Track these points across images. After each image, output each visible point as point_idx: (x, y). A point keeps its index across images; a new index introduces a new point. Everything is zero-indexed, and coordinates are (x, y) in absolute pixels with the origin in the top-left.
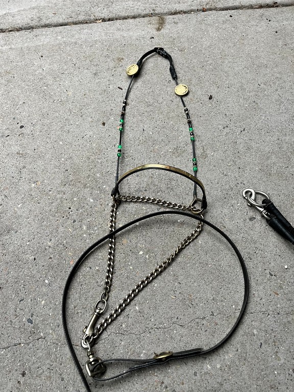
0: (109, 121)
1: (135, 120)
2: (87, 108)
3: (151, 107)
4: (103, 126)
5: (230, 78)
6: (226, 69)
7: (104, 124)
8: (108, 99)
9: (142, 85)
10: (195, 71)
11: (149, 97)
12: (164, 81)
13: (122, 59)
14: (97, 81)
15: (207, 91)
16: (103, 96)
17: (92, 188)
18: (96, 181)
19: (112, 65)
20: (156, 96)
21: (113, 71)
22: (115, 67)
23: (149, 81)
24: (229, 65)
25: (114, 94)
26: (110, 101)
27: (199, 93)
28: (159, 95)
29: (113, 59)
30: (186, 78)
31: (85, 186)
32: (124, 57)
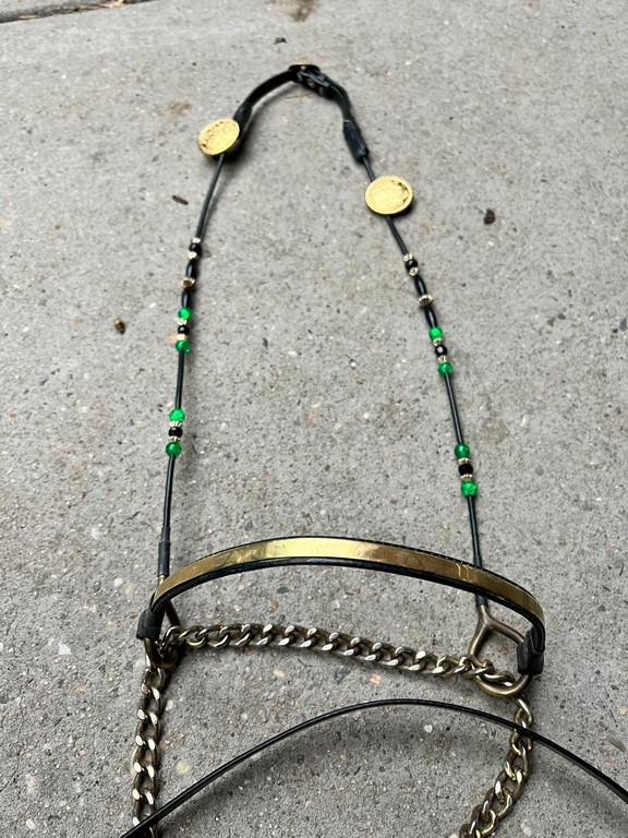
0: (142, 314)
1: (233, 308)
2: (65, 272)
3: (289, 260)
4: (119, 336)
5: (544, 150)
6: (528, 124)
7: (121, 327)
8: (137, 239)
9: (255, 187)
10: (426, 133)
11: (282, 226)
12: (326, 170)
13: (187, 106)
14: (102, 179)
15: (473, 198)
16: (120, 227)
17: (70, 593)
18: (87, 561)
19: (152, 125)
20: (303, 221)
21: (156, 145)
22: (161, 134)
23: (277, 171)
24: (534, 112)
25: (160, 222)
26: (145, 246)
27: (449, 204)
28: (311, 218)
29: (157, 109)
30: (400, 157)
31: (41, 586)
32: (191, 101)
